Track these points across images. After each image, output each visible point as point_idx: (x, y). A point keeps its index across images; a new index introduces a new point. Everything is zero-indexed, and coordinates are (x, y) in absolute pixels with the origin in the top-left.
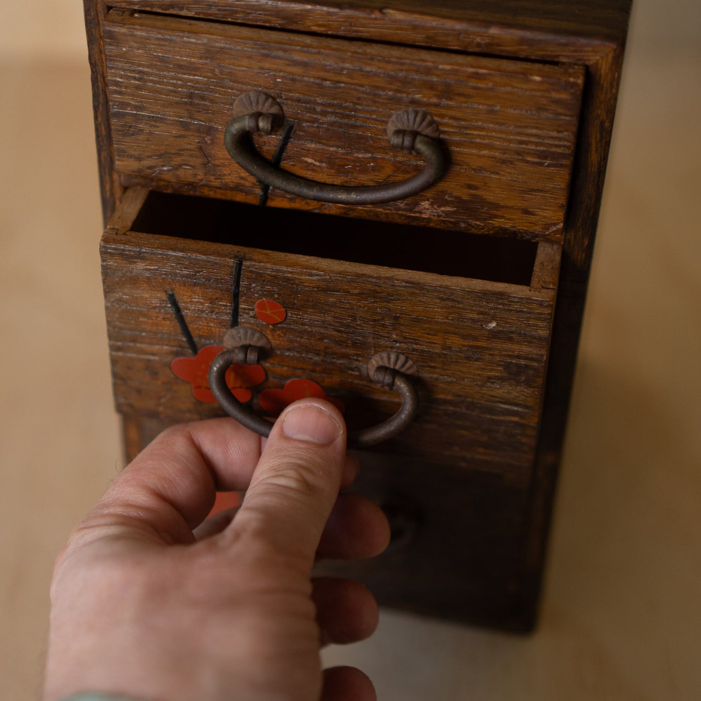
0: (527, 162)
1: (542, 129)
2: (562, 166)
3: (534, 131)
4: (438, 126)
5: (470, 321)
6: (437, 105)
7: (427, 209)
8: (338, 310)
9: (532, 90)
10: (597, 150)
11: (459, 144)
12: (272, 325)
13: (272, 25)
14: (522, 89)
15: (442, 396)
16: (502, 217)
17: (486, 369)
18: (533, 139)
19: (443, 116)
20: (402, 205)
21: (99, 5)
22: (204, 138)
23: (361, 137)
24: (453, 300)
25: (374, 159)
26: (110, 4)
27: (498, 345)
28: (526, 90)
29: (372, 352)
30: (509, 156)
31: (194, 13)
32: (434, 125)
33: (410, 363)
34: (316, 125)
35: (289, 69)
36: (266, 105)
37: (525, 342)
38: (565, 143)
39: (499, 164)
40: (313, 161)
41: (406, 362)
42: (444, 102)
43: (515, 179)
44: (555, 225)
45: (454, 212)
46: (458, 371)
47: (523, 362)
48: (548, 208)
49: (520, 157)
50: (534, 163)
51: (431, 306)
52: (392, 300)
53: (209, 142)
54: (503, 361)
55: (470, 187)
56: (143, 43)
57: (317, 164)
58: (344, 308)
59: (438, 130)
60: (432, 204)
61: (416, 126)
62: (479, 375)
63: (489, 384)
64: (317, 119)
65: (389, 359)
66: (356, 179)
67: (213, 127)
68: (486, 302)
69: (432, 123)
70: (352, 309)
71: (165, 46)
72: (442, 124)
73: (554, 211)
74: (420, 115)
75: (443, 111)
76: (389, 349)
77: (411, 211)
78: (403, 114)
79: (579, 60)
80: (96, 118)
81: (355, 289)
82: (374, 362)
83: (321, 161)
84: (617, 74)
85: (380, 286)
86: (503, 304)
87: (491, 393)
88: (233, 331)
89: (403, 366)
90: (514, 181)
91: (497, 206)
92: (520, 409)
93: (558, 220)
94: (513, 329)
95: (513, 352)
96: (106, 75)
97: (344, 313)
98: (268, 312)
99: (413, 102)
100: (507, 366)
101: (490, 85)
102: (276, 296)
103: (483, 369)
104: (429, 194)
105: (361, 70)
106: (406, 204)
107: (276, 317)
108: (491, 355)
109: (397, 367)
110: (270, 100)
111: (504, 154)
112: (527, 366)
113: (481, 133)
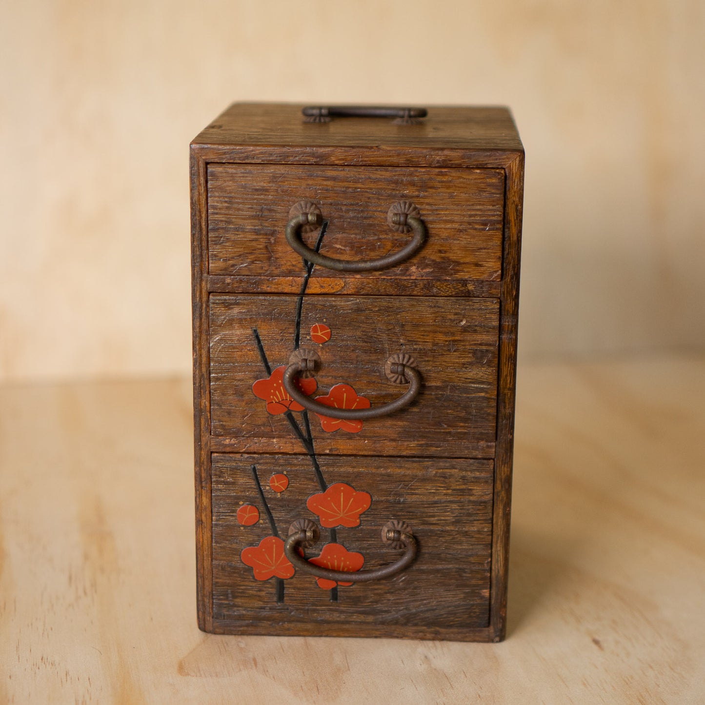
0: (476, 229)
1: (483, 205)
2: (497, 229)
3: (478, 207)
4: (419, 211)
5: (450, 321)
6: (418, 197)
7: (415, 272)
8: (365, 325)
9: (475, 179)
10: (515, 225)
11: (432, 222)
12: (322, 344)
13: (310, 163)
14: (469, 179)
15: (434, 384)
16: (463, 271)
17: (461, 357)
18: (478, 213)
19: (422, 203)
20: (398, 272)
21: (200, 162)
22: (269, 239)
23: (370, 225)
24: (439, 307)
25: (379, 240)
26: (207, 161)
27: (469, 337)
28: (471, 179)
29: (388, 355)
30: (464, 227)
31: (260, 161)
32: (417, 210)
33: (412, 360)
34: (342, 220)
35: (325, 183)
36: (312, 209)
37: (484, 332)
38: (498, 213)
39: (458, 233)
40: (340, 247)
41: (409, 359)
42: (422, 194)
43: (469, 242)
44: (496, 272)
45: (432, 272)
46: (444, 362)
47: (484, 348)
48: (490, 260)
49: (471, 227)
50: (479, 229)
51: (423, 313)
52: (400, 312)
53: (273, 241)
54: (471, 350)
55: (440, 251)
56: (232, 177)
57: (343, 248)
58: (368, 323)
59: (419, 213)
60: (417, 268)
61: (406, 210)
62: (457, 363)
63: (464, 369)
64: (343, 216)
65: (399, 358)
66: (368, 256)
67: (276, 230)
68: (459, 305)
69: (415, 209)
70: (374, 323)
71: (247, 177)
72: (421, 209)
73: (495, 262)
74: (408, 204)
75: (422, 200)
76: (398, 351)
77: (404, 275)
78: (398, 205)
79: (499, 165)
80: (193, 242)
81: (376, 307)
82: (389, 362)
83: (345, 246)
84: (522, 173)
85: (391, 303)
86: (470, 305)
87: (465, 376)
88: (297, 352)
89: (408, 361)
90: (469, 244)
91: (458, 263)
92: (485, 386)
93: (498, 268)
94: (477, 323)
95: (478, 341)
96: (201, 210)
97: (368, 327)
98: (319, 334)
99: (403, 196)
100: (474, 352)
101: (450, 179)
102: (325, 320)
103: (459, 357)
104: (415, 261)
105: (370, 178)
106: (401, 270)
107: (324, 337)
108: (463, 345)
109: (404, 363)
110: (314, 206)
111: (461, 225)
112: (487, 351)
113: (446, 213)
